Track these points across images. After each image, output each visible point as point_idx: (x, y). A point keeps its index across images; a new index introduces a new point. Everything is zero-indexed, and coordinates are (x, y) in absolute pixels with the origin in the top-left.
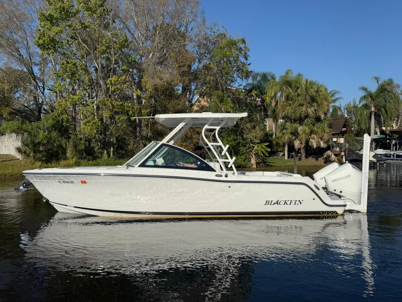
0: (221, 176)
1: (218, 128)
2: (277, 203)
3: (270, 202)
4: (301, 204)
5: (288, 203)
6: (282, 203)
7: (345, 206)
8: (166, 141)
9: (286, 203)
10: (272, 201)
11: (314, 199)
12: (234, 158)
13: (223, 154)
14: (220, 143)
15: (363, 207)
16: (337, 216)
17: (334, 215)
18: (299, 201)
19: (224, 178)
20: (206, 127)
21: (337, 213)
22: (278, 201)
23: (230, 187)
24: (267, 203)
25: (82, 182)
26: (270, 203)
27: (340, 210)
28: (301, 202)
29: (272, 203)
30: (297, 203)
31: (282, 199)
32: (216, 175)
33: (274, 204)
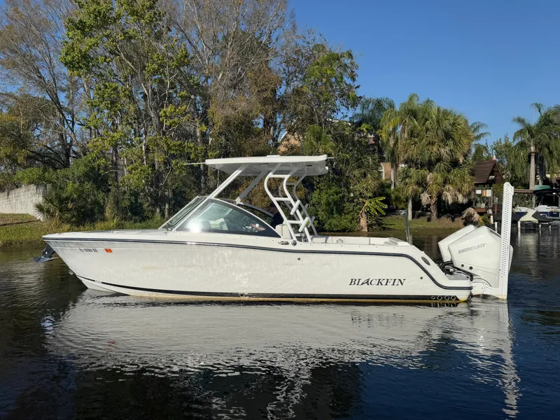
0: (287, 243)
1: (286, 177)
2: (367, 283)
3: (357, 280)
4: (402, 284)
5: (384, 283)
6: (375, 282)
7: (470, 288)
9: (379, 282)
10: (359, 280)
11: (422, 278)
12: (307, 219)
13: (292, 213)
14: (289, 199)
15: (501, 291)
16: (457, 304)
17: (453, 302)
18: (400, 280)
19: (290, 247)
20: (271, 175)
21: (457, 299)
22: (368, 280)
23: (299, 259)
24: (353, 282)
25: (107, 250)
26: (357, 282)
27: (463, 295)
28: (402, 281)
29: (360, 283)
30: (396, 283)
31: (374, 277)
32: (281, 243)
33: (363, 284)
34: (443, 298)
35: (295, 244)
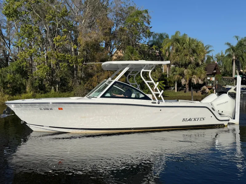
0: (155, 103)
1: (150, 71)
2: (190, 120)
3: (186, 119)
4: (204, 120)
5: (197, 120)
6: (193, 120)
7: (229, 120)
8: (118, 79)
9: (195, 120)
10: (187, 119)
11: (211, 117)
12: (162, 91)
13: (155, 88)
14: (153, 81)
15: (237, 121)
16: (224, 127)
18: (203, 118)
19: (157, 105)
20: (143, 70)
21: (224, 125)
22: (190, 119)
23: (161, 110)
24: (184, 120)
25: (59, 109)
27: (226, 123)
30: (201, 120)
31: (193, 117)
32: (153, 103)
33: (188, 120)
34: (219, 125)
35: (159, 103)
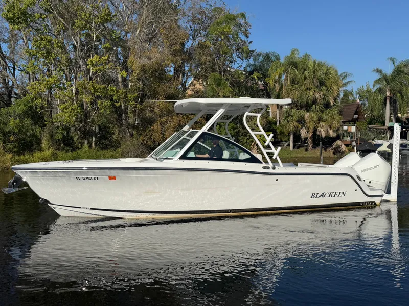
0: (268, 168)
1: (259, 116)
2: (322, 196)
3: (316, 194)
4: (344, 195)
5: (333, 195)
6: (327, 195)
7: (382, 196)
8: (207, 129)
9: (330, 195)
10: (318, 194)
11: (356, 190)
12: (279, 148)
13: (266, 144)
14: (263, 132)
15: (393, 196)
16: (375, 206)
17: (372, 205)
18: (343, 193)
19: (271, 171)
20: (247, 114)
21: (375, 204)
22: (323, 193)
23: (277, 180)
24: (313, 196)
25: (110, 178)
26: (315, 196)
27: (377, 201)
29: (318, 196)
30: (341, 195)
31: (327, 191)
32: (264, 168)
33: (320, 196)
34: (368, 203)
35: (274, 168)
